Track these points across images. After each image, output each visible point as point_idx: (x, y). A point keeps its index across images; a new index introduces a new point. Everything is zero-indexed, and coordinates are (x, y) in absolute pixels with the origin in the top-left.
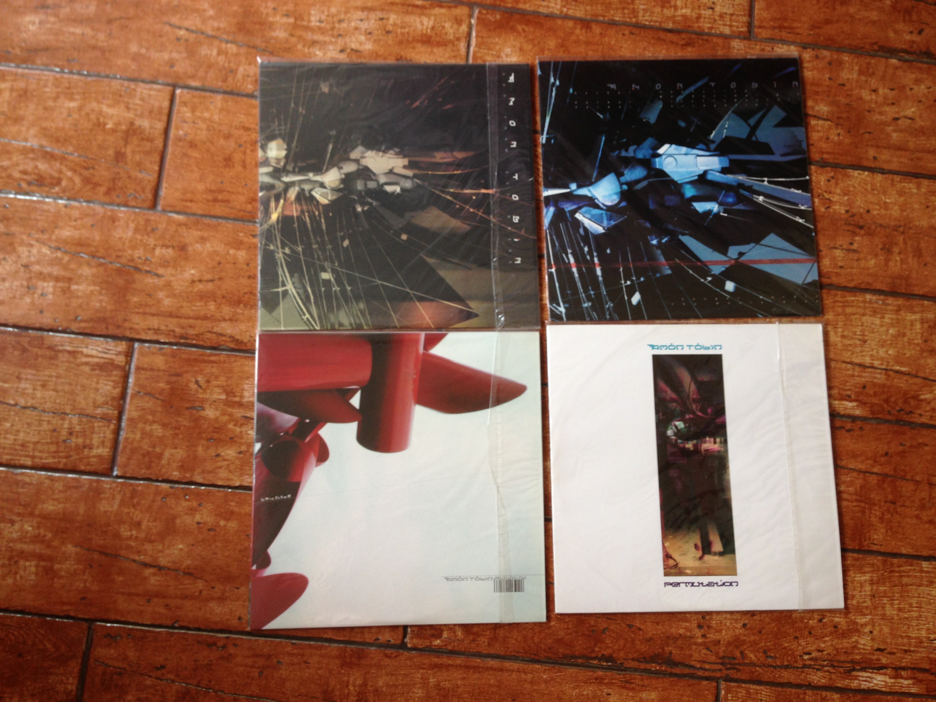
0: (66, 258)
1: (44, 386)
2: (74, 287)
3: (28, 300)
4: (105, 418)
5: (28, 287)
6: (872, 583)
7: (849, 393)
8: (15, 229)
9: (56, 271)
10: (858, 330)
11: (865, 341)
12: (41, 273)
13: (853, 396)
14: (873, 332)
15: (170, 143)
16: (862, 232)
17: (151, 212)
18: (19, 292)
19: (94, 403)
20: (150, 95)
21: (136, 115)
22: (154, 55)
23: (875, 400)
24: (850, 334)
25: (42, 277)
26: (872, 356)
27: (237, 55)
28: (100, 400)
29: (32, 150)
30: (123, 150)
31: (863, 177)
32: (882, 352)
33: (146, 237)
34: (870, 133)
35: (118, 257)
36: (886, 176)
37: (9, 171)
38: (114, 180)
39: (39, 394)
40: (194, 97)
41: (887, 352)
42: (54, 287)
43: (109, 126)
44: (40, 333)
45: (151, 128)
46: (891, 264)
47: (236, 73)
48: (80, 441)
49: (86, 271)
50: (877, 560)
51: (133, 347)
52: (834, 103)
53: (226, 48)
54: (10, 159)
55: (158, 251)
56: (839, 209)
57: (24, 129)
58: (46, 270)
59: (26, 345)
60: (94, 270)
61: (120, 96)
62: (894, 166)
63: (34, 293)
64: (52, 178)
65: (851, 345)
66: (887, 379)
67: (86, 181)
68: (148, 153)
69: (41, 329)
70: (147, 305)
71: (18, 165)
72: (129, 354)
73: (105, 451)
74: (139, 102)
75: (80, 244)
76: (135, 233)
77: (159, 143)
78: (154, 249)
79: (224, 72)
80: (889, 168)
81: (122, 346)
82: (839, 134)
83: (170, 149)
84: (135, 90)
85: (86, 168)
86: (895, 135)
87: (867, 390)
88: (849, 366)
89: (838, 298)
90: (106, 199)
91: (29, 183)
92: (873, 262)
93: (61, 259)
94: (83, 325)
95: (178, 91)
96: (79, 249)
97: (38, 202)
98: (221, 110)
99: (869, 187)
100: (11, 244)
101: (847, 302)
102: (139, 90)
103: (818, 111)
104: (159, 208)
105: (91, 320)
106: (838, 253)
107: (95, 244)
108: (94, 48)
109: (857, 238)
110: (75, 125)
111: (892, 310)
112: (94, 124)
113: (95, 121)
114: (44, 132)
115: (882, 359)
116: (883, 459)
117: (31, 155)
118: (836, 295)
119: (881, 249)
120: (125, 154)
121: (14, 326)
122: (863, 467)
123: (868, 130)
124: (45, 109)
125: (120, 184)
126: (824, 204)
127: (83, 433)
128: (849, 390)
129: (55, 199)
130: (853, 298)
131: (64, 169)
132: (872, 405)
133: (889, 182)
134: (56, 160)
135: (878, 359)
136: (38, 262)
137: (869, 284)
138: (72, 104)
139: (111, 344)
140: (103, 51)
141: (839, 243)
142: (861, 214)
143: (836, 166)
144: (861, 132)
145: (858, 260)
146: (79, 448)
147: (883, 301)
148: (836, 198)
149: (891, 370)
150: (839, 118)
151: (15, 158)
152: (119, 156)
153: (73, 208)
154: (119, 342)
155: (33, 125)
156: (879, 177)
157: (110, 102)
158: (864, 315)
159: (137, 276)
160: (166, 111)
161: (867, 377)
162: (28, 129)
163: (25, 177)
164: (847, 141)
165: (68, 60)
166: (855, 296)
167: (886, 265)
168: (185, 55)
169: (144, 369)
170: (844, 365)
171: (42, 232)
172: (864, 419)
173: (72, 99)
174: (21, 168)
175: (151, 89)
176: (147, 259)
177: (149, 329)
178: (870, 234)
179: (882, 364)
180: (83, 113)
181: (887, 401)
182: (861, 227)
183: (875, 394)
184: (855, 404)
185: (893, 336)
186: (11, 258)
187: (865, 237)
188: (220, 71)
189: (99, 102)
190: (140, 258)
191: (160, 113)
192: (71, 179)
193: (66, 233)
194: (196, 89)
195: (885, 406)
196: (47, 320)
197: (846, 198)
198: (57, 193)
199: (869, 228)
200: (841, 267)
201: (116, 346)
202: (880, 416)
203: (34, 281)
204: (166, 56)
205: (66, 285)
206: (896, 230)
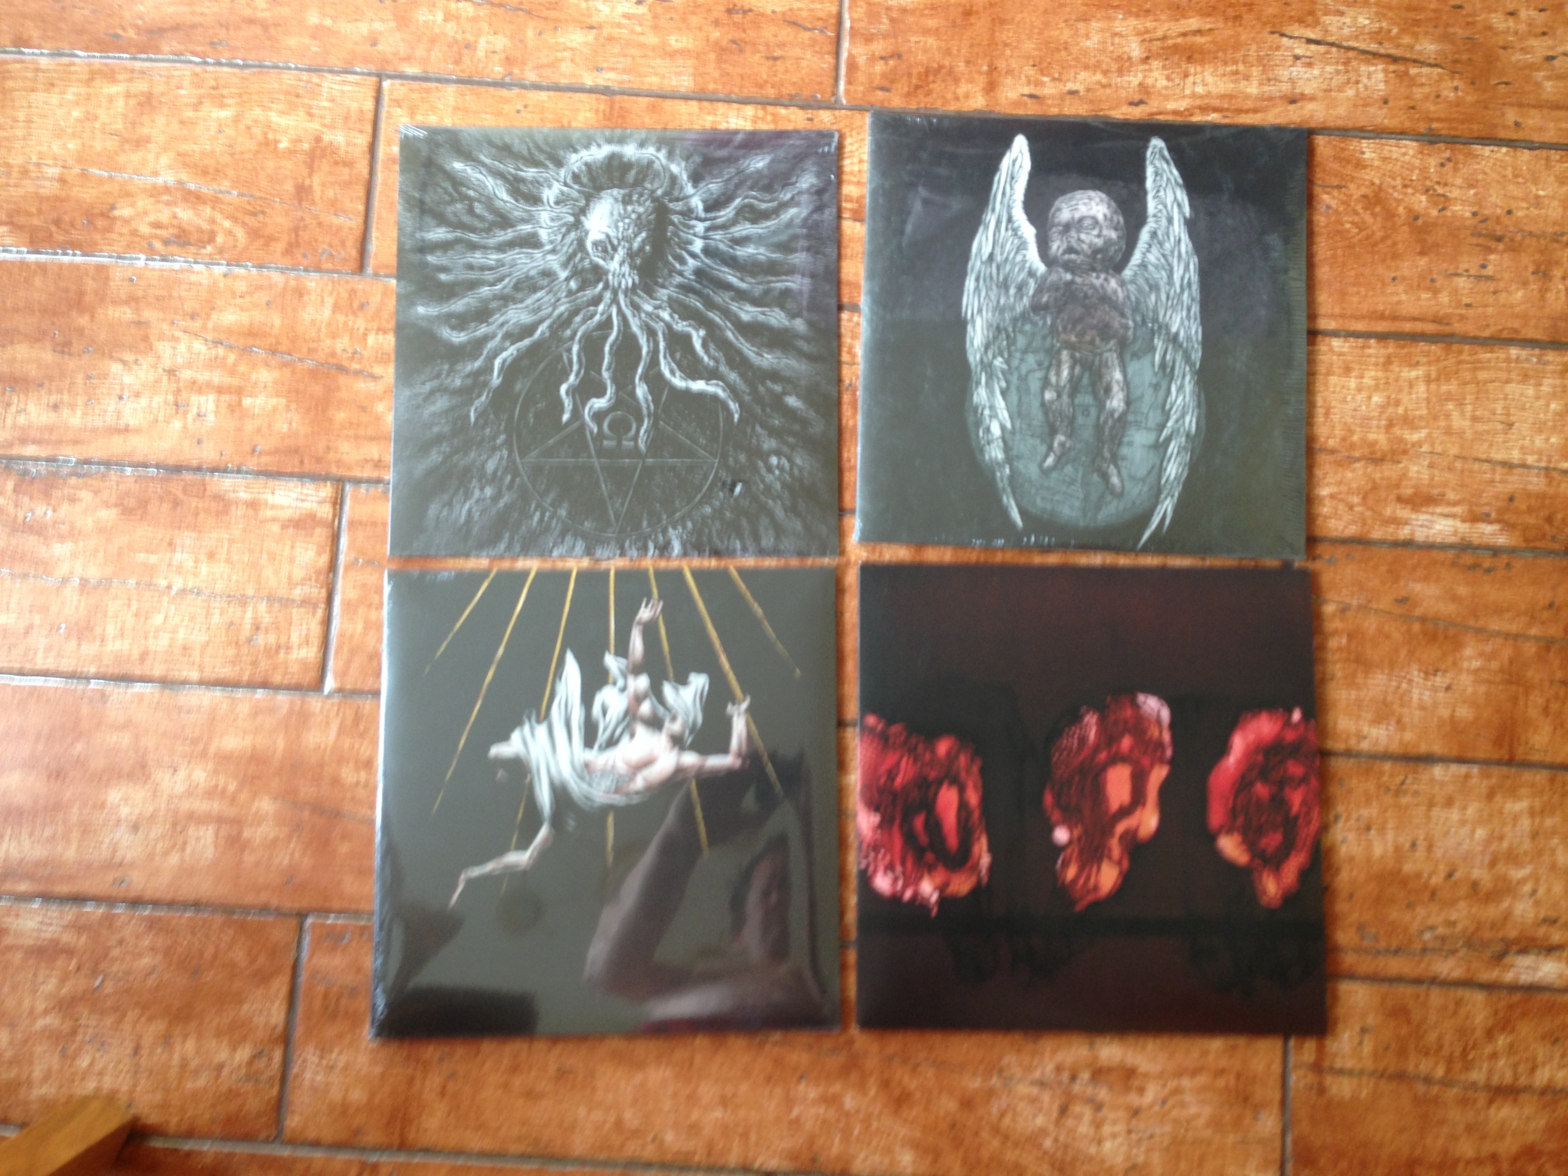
0: (232, 357)
1: (211, 556)
2: (247, 401)
3: (177, 424)
4: (305, 602)
5: (176, 405)
6: (1532, 813)
7: (1486, 509)
8: (148, 314)
9: (217, 377)
10: (1499, 408)
11: (1511, 425)
12: (194, 383)
13: (1493, 515)
14: (1523, 409)
15: (379, 167)
16: (1501, 247)
17: (357, 278)
18: (162, 413)
19: (290, 578)
20: (343, 92)
21: (324, 126)
22: (345, 27)
23: (1531, 520)
24: (1486, 413)
25: (195, 387)
26: (1522, 448)
27: (475, 19)
28: (298, 574)
29: (167, 189)
30: (307, 182)
31: (1499, 155)
32: (1539, 441)
33: (351, 318)
34: (1507, 83)
35: (310, 350)
36: (1537, 152)
37: (134, 225)
38: (296, 230)
39: (204, 569)
40: (412, 90)
41: (1547, 439)
42: (217, 403)
43: (284, 145)
44: (198, 477)
45: (348, 144)
46: (1550, 296)
47: (475, 50)
48: (272, 639)
49: (265, 376)
50: (1541, 777)
51: (343, 490)
52: (1446, 38)
53: (458, 9)
54: (133, 205)
55: (371, 339)
56: (1461, 210)
57: (151, 157)
58: (203, 376)
59: (180, 494)
60: (276, 374)
61: (298, 96)
62: (1550, 136)
63: (186, 413)
64: (200, 230)
65: (1488, 432)
66: (1549, 484)
67: (254, 234)
68: (348, 184)
69: (199, 469)
70: (359, 425)
71: (146, 213)
72: (338, 502)
73: (311, 653)
74: (326, 104)
75: (252, 333)
76: (334, 312)
77: (362, 167)
78: (365, 335)
79: (455, 48)
80: (1542, 139)
81: (327, 491)
82: (1456, 89)
83: (380, 177)
84: (319, 85)
85: (254, 214)
86: (1548, 85)
87: (1516, 503)
88: (1486, 466)
89: (1464, 357)
90: (286, 262)
91: (166, 242)
92: (1520, 294)
93: (225, 358)
94: (264, 459)
95: (386, 84)
96: (250, 341)
97: (182, 271)
98: (456, 109)
99: (1509, 172)
100: (146, 338)
101: (1479, 361)
102: (325, 84)
103: (1420, 53)
104: (370, 270)
105: (276, 451)
106: (1462, 282)
107: (275, 331)
108: (251, 21)
109: (1492, 257)
110: (231, 146)
111: (1554, 372)
112: (260, 144)
113: (261, 138)
114: (183, 160)
115: (1540, 452)
116: (1546, 615)
117: (165, 198)
118: (1460, 352)
119: (1533, 273)
120: (311, 187)
121: (158, 466)
122: (1513, 628)
123: (1504, 80)
124: (182, 122)
125: (305, 236)
126: (1435, 204)
127: (276, 627)
128: (1487, 504)
129: (207, 264)
130: (1489, 355)
131: (218, 217)
132: (1525, 529)
133: (1543, 162)
134: (205, 203)
135: (1532, 453)
136: (189, 365)
137: (1516, 331)
138: (225, 114)
139: (309, 489)
140: (265, 26)
141: (1463, 266)
142: (1498, 218)
143: (1452, 141)
144: (1493, 82)
145: (1495, 293)
146: (271, 652)
147: (1539, 357)
148: (1455, 193)
149: (1555, 469)
150: (1455, 62)
151: (142, 203)
152: (302, 192)
153: (236, 277)
154: (322, 484)
155: (165, 150)
156: (1526, 155)
157: (281, 107)
158: (1508, 381)
159: (342, 380)
160: (370, 116)
161: (1514, 482)
162: (158, 156)
163: (158, 232)
164: (1470, 99)
165: (212, 44)
166: (1492, 352)
167: (1543, 298)
168: (393, 24)
169: (361, 523)
170: (1476, 466)
171: (193, 316)
172: (1511, 551)
173: (222, 106)
174: (152, 218)
175: (344, 82)
176: (355, 353)
177: (366, 461)
178: (1514, 248)
179: (1539, 460)
180: (241, 126)
181: (1549, 520)
182: (1499, 239)
183: (1530, 510)
184: (1495, 527)
185: (1557, 414)
186: (146, 361)
187: (1506, 255)
188: (450, 46)
189: (265, 108)
190: (344, 350)
191: (361, 120)
192: (230, 233)
193: (229, 317)
194: (415, 78)
195: (1547, 527)
196: (208, 453)
197: (1472, 192)
198: (210, 255)
199: (1512, 240)
200: (1468, 306)
201: (317, 490)
202: (1538, 544)
203: (184, 394)
204: (364, 28)
205: (234, 398)
206: (1557, 241)
